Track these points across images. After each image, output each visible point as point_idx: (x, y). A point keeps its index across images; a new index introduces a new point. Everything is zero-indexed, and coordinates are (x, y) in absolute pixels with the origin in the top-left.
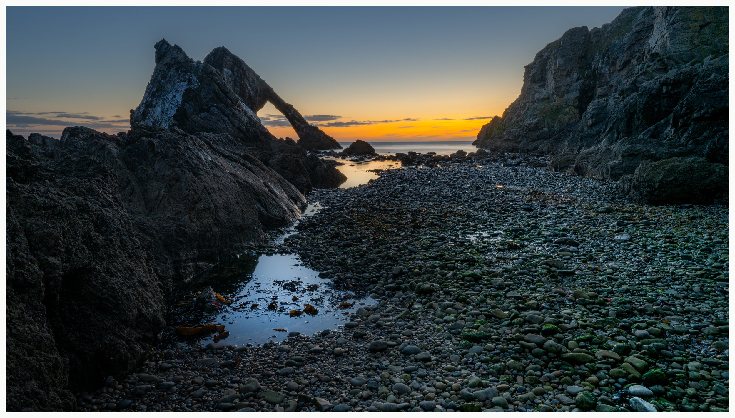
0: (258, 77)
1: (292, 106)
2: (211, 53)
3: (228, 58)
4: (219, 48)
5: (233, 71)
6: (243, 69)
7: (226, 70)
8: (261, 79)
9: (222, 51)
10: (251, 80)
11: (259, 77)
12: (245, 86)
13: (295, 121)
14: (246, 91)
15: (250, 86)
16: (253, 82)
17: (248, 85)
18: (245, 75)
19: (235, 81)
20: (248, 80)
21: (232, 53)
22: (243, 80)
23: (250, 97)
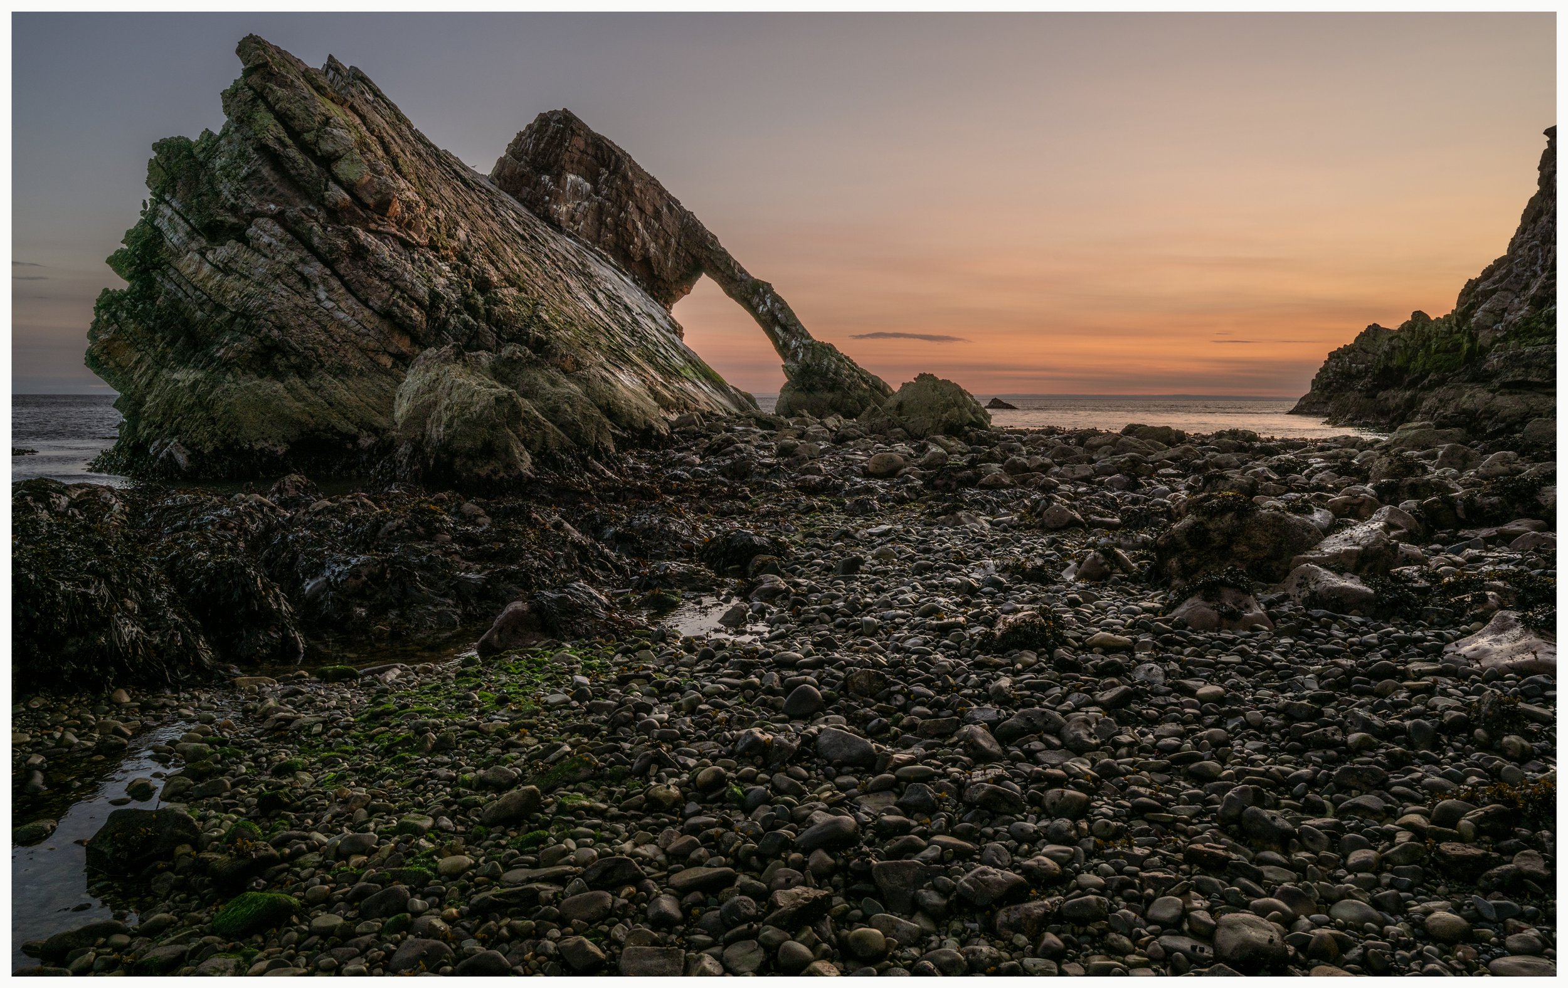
0: (672, 204)
1: (769, 285)
2: (529, 127)
3: (580, 143)
4: (555, 112)
5: (594, 182)
6: (625, 178)
7: (571, 177)
8: (681, 208)
9: (558, 121)
10: (649, 209)
11: (677, 202)
12: (630, 227)
13: (777, 329)
14: (632, 243)
15: (646, 225)
16: (657, 214)
17: (640, 225)
18: (630, 193)
19: (600, 210)
20: (641, 210)
21: (595, 129)
22: (622, 208)
23: (646, 261)
